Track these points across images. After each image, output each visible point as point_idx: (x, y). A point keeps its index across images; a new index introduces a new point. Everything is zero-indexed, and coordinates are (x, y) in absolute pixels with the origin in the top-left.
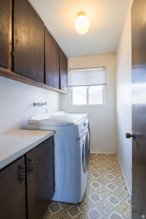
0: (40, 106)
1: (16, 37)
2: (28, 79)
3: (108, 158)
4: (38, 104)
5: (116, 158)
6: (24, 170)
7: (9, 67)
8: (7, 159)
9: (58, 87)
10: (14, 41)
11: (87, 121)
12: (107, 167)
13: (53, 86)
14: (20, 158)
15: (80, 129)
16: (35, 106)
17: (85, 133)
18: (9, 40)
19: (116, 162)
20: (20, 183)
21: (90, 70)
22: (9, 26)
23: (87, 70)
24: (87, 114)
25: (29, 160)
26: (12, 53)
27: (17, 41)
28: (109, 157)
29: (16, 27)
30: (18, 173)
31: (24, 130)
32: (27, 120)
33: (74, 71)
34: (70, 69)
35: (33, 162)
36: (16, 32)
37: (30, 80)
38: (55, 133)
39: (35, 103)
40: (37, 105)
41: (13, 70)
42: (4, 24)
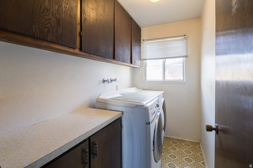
0: (109, 83)
1: (84, 16)
2: (96, 57)
3: (189, 147)
4: (108, 81)
5: (199, 147)
6: (88, 154)
7: (77, 47)
8: (70, 143)
9: (129, 62)
10: (83, 21)
11: (163, 100)
12: (187, 157)
13: (123, 61)
14: (85, 141)
15: (150, 112)
16: (104, 83)
17: (158, 116)
18: (77, 21)
19: (199, 153)
20: (83, 167)
21: (167, 40)
22: (77, 7)
23: (163, 40)
24: (163, 92)
25: (93, 143)
26: (80, 33)
27: (85, 20)
28: (190, 145)
29: (84, 6)
30: (82, 156)
31: (93, 109)
32: (96, 99)
33: (148, 42)
34: (143, 40)
35: (97, 146)
36: (85, 11)
37: (98, 58)
38: (123, 114)
39: (104, 80)
40: (106, 81)
41: (81, 49)
42: (72, 5)
